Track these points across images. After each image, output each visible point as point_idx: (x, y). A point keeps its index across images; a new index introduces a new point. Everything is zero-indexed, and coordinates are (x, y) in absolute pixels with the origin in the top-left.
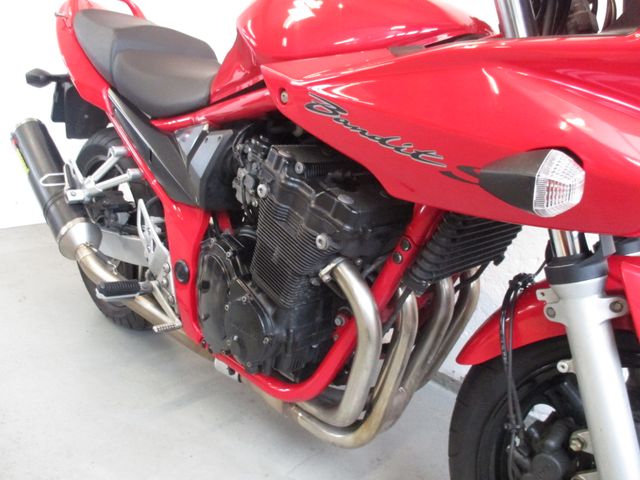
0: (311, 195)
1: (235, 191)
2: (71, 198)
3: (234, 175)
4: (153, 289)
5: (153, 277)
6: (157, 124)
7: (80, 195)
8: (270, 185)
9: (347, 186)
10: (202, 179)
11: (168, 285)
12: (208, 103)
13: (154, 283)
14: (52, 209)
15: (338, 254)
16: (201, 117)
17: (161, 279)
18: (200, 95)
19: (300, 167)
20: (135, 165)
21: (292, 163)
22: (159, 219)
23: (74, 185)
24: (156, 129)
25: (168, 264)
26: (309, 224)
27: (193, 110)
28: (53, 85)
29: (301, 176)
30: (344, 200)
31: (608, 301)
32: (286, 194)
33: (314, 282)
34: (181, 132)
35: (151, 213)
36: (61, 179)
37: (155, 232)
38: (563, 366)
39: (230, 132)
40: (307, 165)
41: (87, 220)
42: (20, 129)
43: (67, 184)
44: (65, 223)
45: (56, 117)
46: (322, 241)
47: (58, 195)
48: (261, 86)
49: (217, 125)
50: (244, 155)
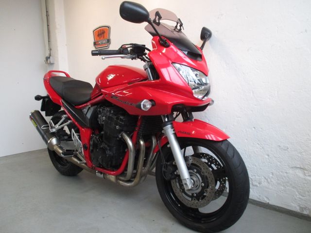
0: (115, 117)
1: (98, 121)
2: (51, 131)
3: (98, 117)
4: (77, 154)
5: (77, 151)
6: (76, 107)
7: (54, 130)
8: (106, 117)
9: (123, 115)
10: (90, 120)
11: (82, 152)
12: (90, 100)
13: (77, 152)
14: (45, 136)
15: (122, 131)
16: (88, 104)
17: (79, 151)
18: (88, 98)
19: (112, 112)
20: (70, 119)
21: (110, 111)
22: (78, 134)
23: (52, 128)
24: (76, 108)
25: (82, 145)
26: (115, 124)
27: (86, 102)
28: (41, 100)
29: (112, 114)
30: (122, 117)
31: (173, 130)
32: (109, 118)
33: (118, 139)
34: (83, 109)
35: (75, 133)
36: (48, 126)
37: (77, 137)
38: (168, 146)
39: (96, 106)
40: (114, 111)
41: (56, 137)
42: (32, 114)
43: (50, 128)
44: (49, 139)
45: (42, 110)
46: (117, 127)
47: (47, 131)
48: (102, 94)
49: (93, 105)
50: (100, 111)
